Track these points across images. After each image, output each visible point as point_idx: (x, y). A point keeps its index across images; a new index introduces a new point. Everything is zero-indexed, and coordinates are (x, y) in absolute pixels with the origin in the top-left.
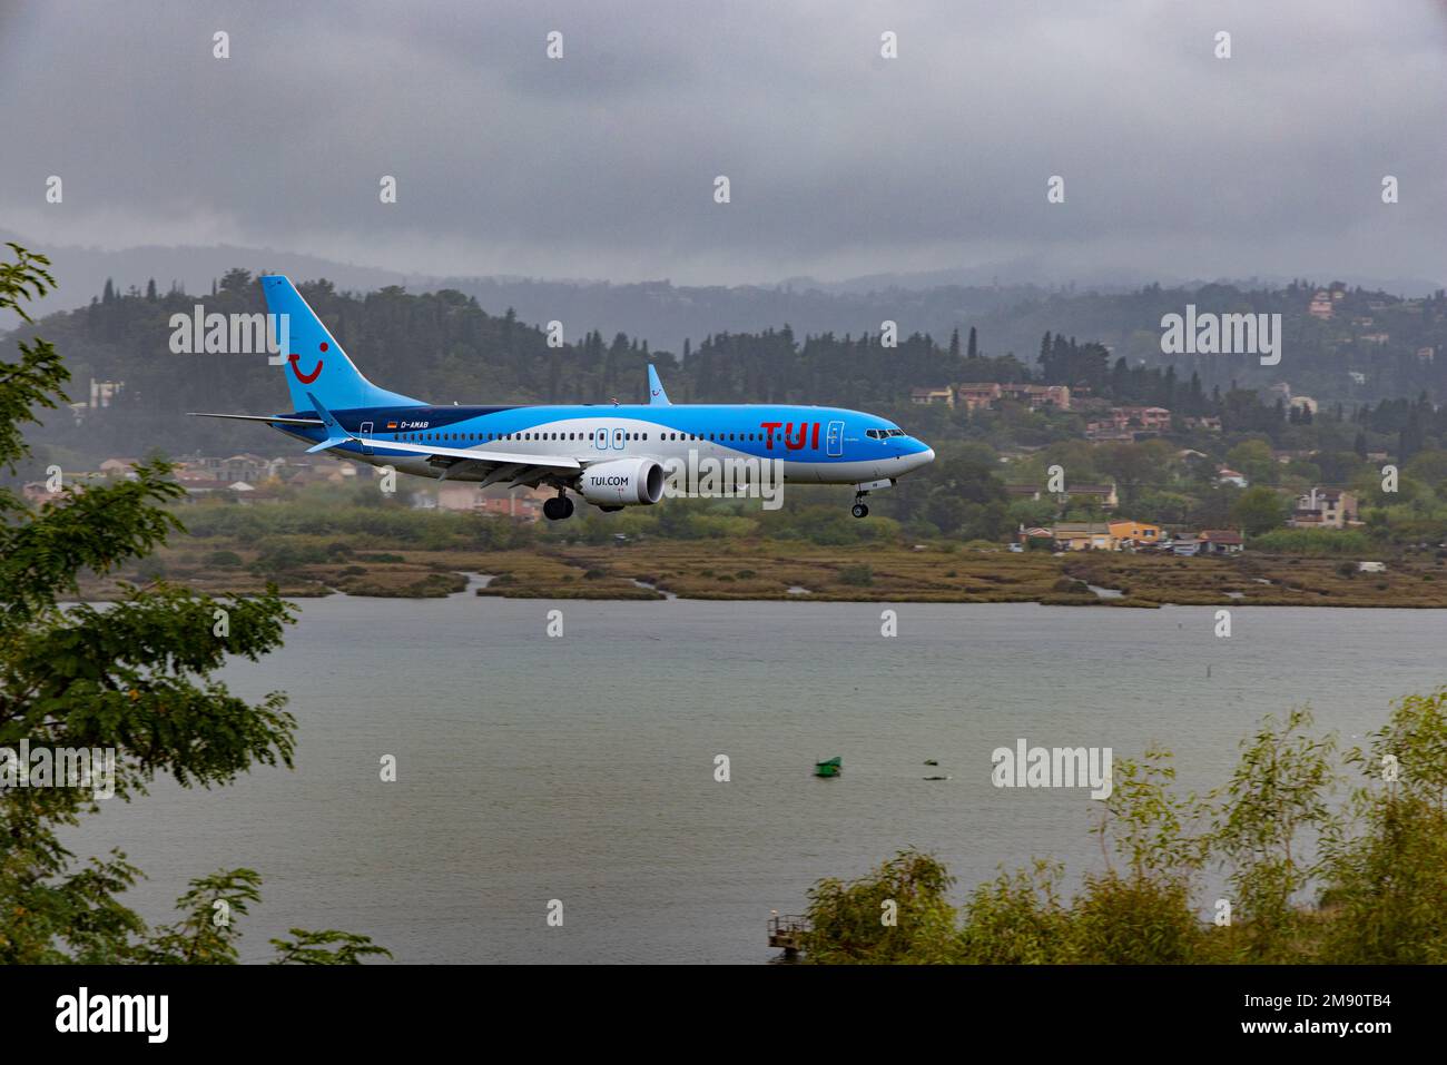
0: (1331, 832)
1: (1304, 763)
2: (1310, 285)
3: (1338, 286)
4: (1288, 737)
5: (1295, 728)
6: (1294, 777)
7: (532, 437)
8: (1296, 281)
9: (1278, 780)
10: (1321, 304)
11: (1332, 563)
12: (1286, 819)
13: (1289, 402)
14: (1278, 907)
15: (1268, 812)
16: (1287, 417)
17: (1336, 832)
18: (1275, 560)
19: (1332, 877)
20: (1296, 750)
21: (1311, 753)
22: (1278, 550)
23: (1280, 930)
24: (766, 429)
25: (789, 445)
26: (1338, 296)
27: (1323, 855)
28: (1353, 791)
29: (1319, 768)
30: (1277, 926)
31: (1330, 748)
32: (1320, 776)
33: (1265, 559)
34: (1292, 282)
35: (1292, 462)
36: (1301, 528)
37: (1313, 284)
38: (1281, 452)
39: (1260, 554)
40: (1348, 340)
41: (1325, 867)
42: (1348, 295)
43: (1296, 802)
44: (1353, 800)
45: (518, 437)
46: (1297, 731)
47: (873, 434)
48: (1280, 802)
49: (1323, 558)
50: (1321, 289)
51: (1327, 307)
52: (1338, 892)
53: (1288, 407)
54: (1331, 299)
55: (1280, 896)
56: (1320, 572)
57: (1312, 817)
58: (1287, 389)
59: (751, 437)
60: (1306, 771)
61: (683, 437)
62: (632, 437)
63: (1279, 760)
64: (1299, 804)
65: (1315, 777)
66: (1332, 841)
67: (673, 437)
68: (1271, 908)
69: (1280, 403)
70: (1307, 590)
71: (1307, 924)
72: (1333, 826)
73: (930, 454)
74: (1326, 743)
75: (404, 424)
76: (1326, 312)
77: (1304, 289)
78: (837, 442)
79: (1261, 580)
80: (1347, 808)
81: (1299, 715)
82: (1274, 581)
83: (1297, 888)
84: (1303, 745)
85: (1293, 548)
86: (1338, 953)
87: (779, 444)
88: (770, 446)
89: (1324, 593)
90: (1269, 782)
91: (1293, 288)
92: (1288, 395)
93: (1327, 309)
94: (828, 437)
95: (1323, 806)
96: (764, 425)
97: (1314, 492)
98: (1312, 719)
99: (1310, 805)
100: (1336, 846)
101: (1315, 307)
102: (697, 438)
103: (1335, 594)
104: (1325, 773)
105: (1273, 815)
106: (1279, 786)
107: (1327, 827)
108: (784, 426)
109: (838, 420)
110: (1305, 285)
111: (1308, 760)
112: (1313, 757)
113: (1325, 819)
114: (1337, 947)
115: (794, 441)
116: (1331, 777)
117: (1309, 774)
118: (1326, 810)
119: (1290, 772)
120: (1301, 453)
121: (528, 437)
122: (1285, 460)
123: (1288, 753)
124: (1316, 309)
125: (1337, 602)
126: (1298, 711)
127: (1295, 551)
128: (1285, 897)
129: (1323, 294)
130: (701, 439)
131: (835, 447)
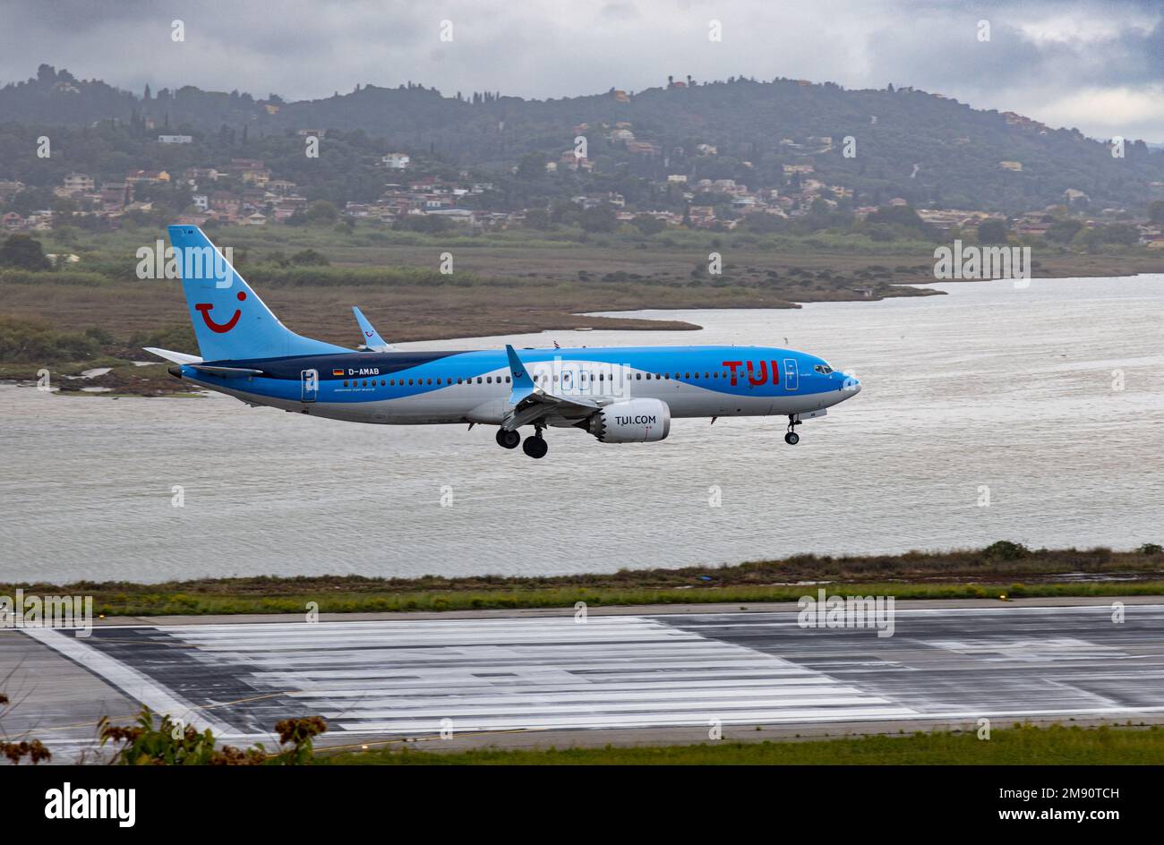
7: (494, 380)
24: (728, 368)
25: (752, 381)
45: (480, 381)
47: (820, 369)
59: (716, 376)
61: (648, 377)
67: (639, 377)
75: (352, 371)
78: (794, 377)
87: (743, 382)
88: (734, 382)
94: (785, 373)
96: (725, 364)
102: (663, 378)
108: (745, 364)
109: (791, 358)
115: (757, 378)
121: (489, 381)
130: (667, 378)
131: (792, 382)
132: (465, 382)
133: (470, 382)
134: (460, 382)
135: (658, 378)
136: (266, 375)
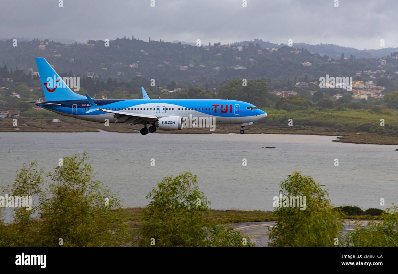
0: (43, 197)
1: (35, 177)
2: (39, 40)
3: (47, 40)
4: (30, 170)
5: (32, 167)
6: (32, 181)
7: (134, 109)
8: (35, 39)
9: (27, 182)
10: (42, 46)
11: (45, 120)
12: (29, 193)
13: (33, 73)
14: (27, 218)
15: (24, 191)
16: (32, 78)
17: (44, 197)
18: (28, 119)
19: (42, 209)
20: (32, 173)
21: (37, 174)
22: (30, 116)
23: (27, 225)
24: (214, 107)
25: (222, 111)
26: (47, 43)
27: (40, 203)
28: (49, 184)
29: (39, 178)
30: (27, 224)
31: (42, 173)
32: (39, 181)
33: (25, 118)
34: (33, 39)
35: (33, 91)
36: (36, 110)
37: (40, 40)
38: (31, 88)
39: (25, 117)
40: (50, 56)
41: (41, 206)
42: (49, 43)
43: (33, 188)
44: (49, 187)
45: (129, 109)
46: (33, 168)
47: (248, 108)
48: (28, 188)
49: (42, 118)
50: (42, 41)
51: (44, 46)
52: (45, 214)
53: (32, 75)
54: (45, 44)
55: (28, 215)
56: (41, 122)
57: (36, 192)
58: (32, 70)
59: (209, 109)
60: (35, 179)
61: (186, 109)
62: (168, 109)
63: (27, 176)
64: (33, 189)
65: (38, 181)
66: (43, 199)
67: (182, 109)
68: (25, 219)
69: (30, 74)
70: (38, 127)
71: (35, 222)
72: (43, 195)
73: (266, 114)
74: (41, 171)
75: (88, 105)
76: (44, 48)
77: (37, 41)
78: (238, 111)
79: (25, 125)
80: (47, 189)
81: (33, 163)
82: (28, 125)
83: (32, 213)
84: (34, 172)
85: (34, 115)
86: (44, 231)
87: (219, 112)
89: (43, 128)
90: (25, 182)
91: (34, 41)
92: (33, 72)
93: (44, 47)
94: (235, 109)
95: (40, 189)
96: (213, 105)
97: (40, 99)
98: (37, 164)
99: (36, 189)
100: (44, 200)
101: (40, 46)
102: (191, 110)
103: (45, 129)
104: (41, 180)
105: (26, 192)
106: (28, 184)
107: (42, 195)
108: (220, 106)
109: (237, 104)
110: (37, 40)
111: (36, 176)
112: (38, 175)
113: (41, 193)
114: (44, 229)
115: (224, 110)
116: (42, 181)
117: (36, 180)
118: (41, 190)
119: (31, 179)
120: (36, 88)
121: (132, 109)
122: (32, 90)
123: (30, 174)
124: (40, 47)
125: (46, 131)
126: (33, 162)
127: (34, 117)
128: (29, 215)
129: (43, 42)
130: (192, 109)
131: (237, 112)
132: (124, 109)
133: (126, 109)
134: (122, 109)
135: (189, 109)
136: (62, 106)
